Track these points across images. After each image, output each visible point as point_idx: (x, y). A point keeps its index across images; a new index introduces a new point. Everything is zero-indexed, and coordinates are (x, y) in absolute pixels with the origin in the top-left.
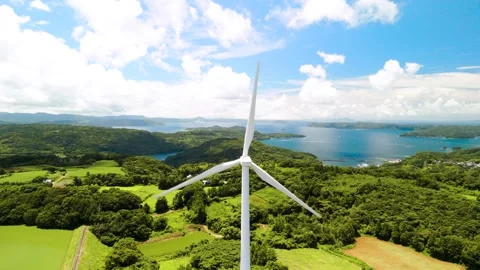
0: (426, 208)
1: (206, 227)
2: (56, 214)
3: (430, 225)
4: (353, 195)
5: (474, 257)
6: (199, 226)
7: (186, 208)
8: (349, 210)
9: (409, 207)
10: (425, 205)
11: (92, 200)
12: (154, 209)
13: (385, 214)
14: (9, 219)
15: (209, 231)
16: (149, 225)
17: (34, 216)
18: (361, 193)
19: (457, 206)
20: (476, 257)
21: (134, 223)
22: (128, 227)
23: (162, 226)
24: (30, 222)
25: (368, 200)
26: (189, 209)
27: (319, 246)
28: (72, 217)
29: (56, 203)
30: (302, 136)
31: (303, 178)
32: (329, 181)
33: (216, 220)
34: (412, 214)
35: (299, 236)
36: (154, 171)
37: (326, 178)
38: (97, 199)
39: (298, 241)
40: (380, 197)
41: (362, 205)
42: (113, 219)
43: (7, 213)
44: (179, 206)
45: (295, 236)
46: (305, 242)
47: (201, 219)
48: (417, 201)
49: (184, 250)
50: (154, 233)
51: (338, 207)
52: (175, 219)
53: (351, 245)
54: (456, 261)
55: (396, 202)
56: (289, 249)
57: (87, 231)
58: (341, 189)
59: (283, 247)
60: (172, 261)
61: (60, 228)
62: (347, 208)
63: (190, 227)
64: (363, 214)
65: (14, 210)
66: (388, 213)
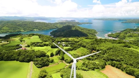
0: (126, 55)
1: (64, 61)
2: (24, 58)
3: (127, 61)
4: (105, 50)
5: (137, 75)
6: (62, 61)
7: (58, 55)
8: (104, 55)
9: (121, 55)
10: (126, 54)
11: (33, 54)
12: (50, 56)
13: (114, 57)
14: (12, 59)
15: (65, 63)
16: (49, 62)
17: (18, 58)
18: (108, 50)
19: (135, 55)
20: (138, 76)
21: (45, 61)
22: (43, 63)
23: (52, 61)
24: (17, 60)
25: (109, 52)
26: (59, 55)
27: (95, 69)
28: (28, 59)
29: (24, 55)
30: (92, 23)
31: (91, 44)
32: (99, 45)
33: (67, 60)
34: (122, 57)
35: (90, 67)
36: (49, 40)
37: (98, 44)
38: (34, 54)
39: (89, 68)
40: (113, 51)
41: (108, 54)
42: (39, 60)
43: (11, 58)
44: (57, 54)
45: (88, 67)
46: (91, 68)
47: (63, 59)
48: (124, 53)
49: (58, 71)
50: (50, 63)
51: (101, 55)
52: (56, 58)
53: (104, 69)
54: (133, 75)
55: (118, 53)
56: (87, 71)
57: (33, 64)
58: (102, 48)
59: (85, 70)
60: (55, 74)
61: (25, 62)
62: (103, 55)
63: (60, 61)
64: (108, 57)
65: (12, 57)
66: (115, 57)
